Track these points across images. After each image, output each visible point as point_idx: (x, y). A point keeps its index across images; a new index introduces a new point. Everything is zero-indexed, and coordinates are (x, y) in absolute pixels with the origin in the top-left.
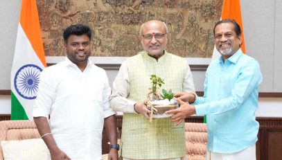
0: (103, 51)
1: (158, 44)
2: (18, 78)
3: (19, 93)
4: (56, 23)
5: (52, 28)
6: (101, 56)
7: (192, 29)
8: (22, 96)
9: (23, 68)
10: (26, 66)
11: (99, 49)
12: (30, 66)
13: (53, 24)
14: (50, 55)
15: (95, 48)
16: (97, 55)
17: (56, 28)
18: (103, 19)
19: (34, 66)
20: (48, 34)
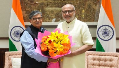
0: (49, 20)
1: (70, 15)
2: (12, 32)
3: (13, 39)
4: (28, 7)
5: (27, 9)
6: (48, 22)
7: (89, 9)
8: (14, 40)
9: (14, 27)
10: (16, 27)
11: (47, 18)
12: (17, 26)
13: (27, 8)
14: (26, 22)
15: (46, 18)
16: (47, 22)
17: (28, 10)
18: (49, 5)
19: (19, 27)
20: (25, 12)
